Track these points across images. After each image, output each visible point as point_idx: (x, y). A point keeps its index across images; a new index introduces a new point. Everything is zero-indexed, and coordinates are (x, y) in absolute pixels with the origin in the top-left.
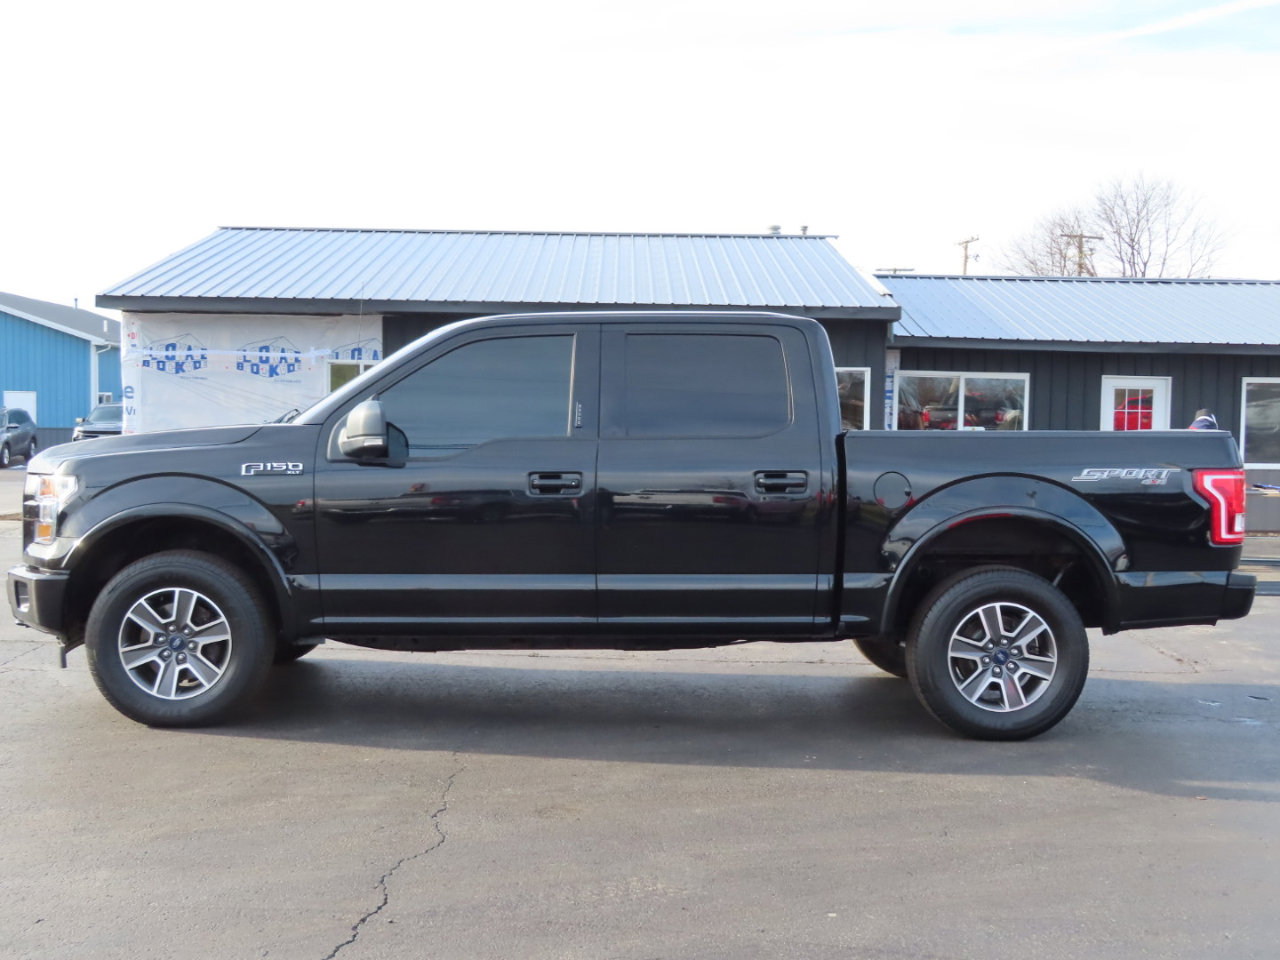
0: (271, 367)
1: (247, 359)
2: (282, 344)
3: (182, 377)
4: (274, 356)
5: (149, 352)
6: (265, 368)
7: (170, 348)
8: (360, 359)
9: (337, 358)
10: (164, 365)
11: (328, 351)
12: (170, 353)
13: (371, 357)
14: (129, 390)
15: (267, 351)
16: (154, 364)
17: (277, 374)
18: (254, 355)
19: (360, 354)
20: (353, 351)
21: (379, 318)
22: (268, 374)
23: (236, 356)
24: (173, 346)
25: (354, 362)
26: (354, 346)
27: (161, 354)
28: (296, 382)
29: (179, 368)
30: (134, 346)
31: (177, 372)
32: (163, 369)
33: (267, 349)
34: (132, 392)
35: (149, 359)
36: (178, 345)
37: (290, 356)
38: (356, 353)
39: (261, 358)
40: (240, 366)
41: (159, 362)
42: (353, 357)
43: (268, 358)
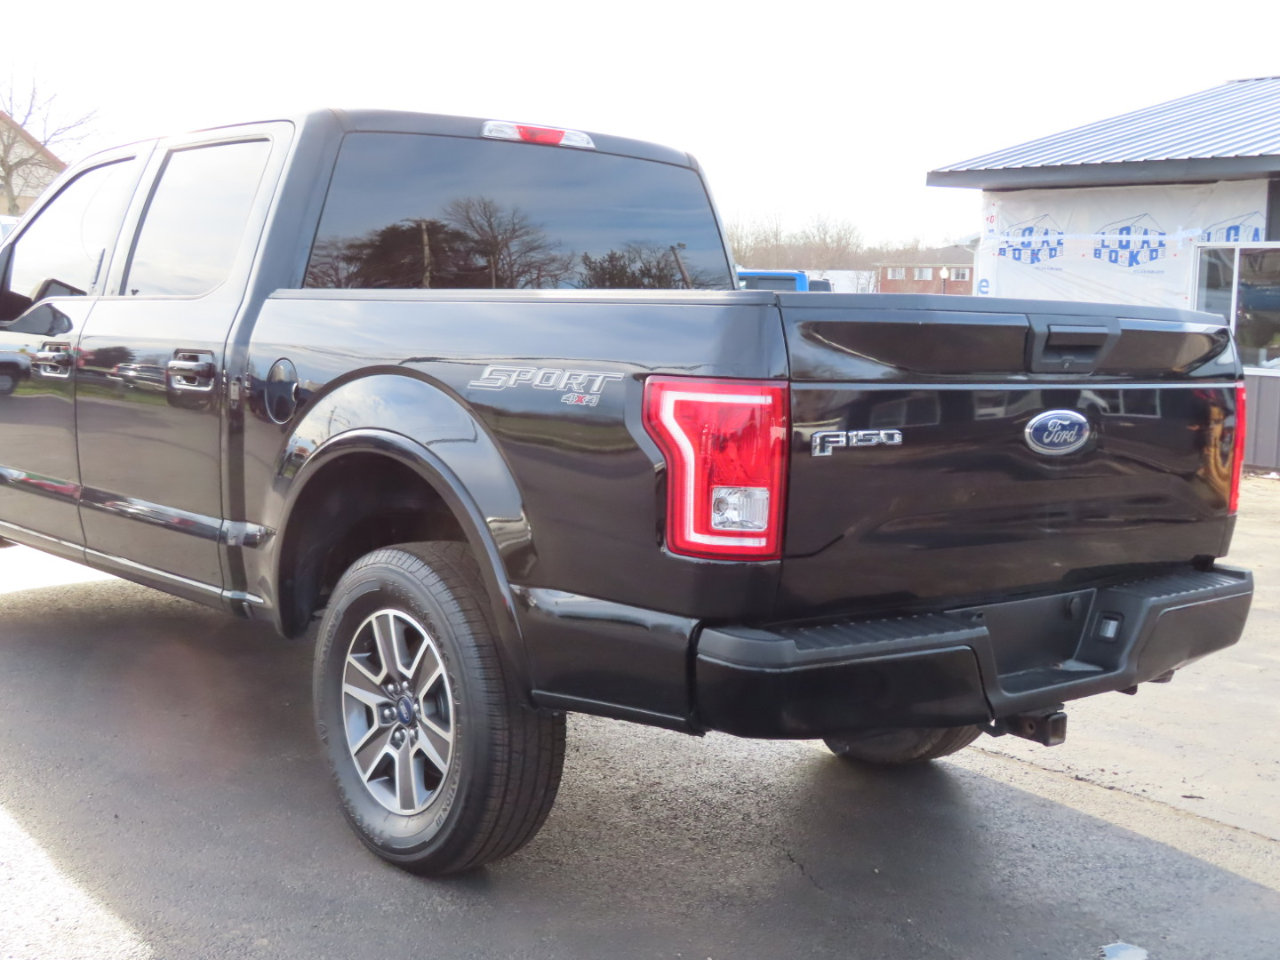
0: (1131, 253)
1: (1106, 244)
2: (1145, 223)
3: (1037, 268)
4: (1135, 239)
5: (1006, 239)
6: (1125, 254)
7: (1027, 233)
8: (1236, 240)
9: (1209, 240)
10: (1020, 254)
11: (1199, 232)
12: (1026, 239)
13: (1251, 238)
14: (981, 283)
15: (1128, 233)
16: (1009, 253)
18: (1113, 239)
19: (1237, 234)
20: (1229, 229)
21: (1264, 184)
22: (1127, 263)
23: (1092, 240)
24: (1031, 230)
25: (1230, 245)
26: (1230, 224)
27: (1017, 240)
28: (1158, 272)
29: (1035, 257)
30: (992, 231)
31: (1033, 262)
32: (1019, 259)
33: (1127, 230)
34: (987, 287)
35: (1005, 246)
36: (1035, 229)
37: (1154, 239)
38: (1232, 232)
39: (1121, 242)
40: (1097, 253)
41: (1015, 250)
42: (1228, 239)
43: (1128, 242)
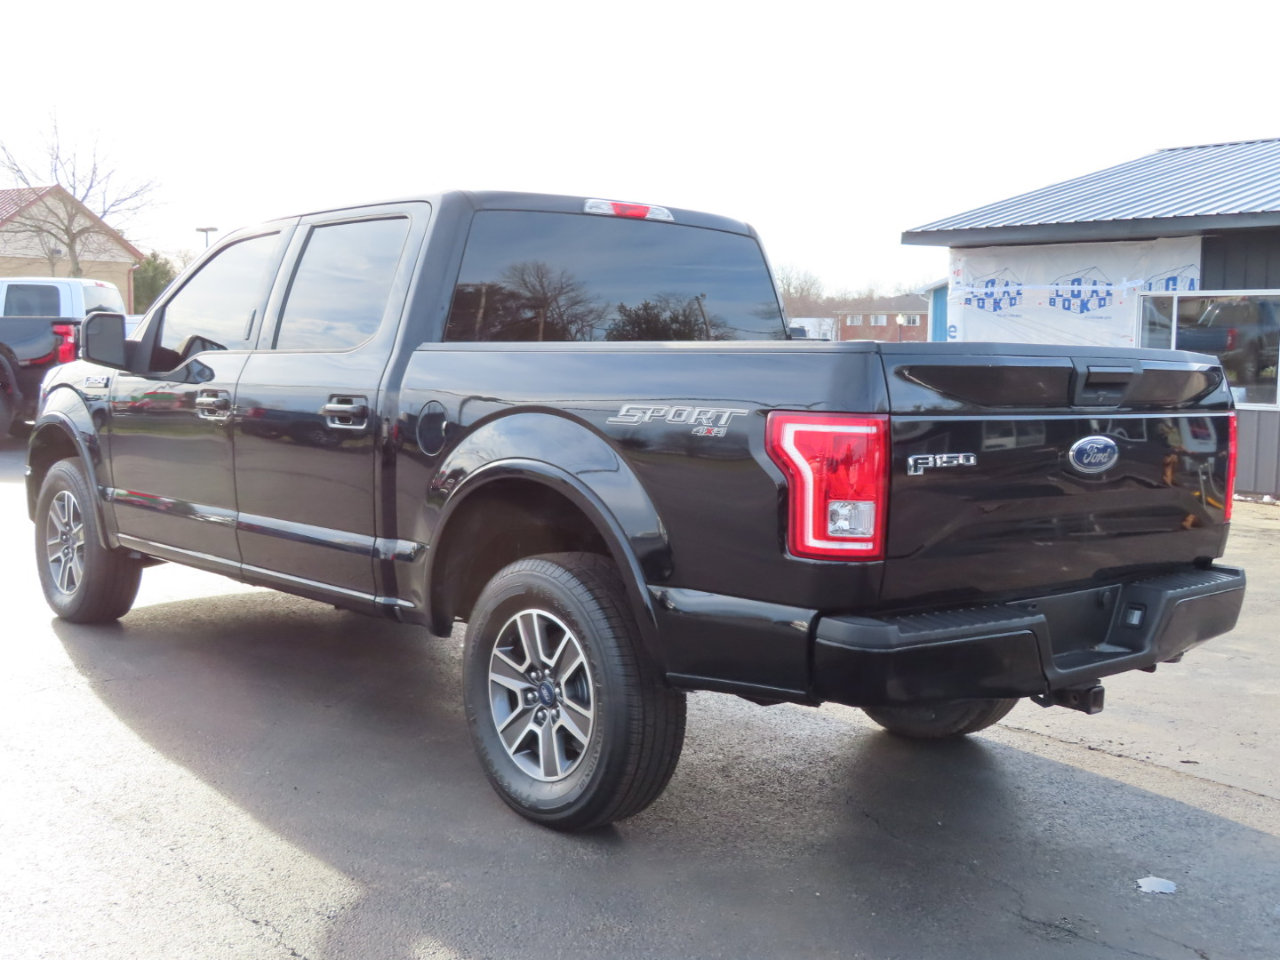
0: (1082, 301)
1: (1060, 293)
2: (1094, 275)
3: (998, 315)
4: (1086, 289)
5: (970, 289)
6: (1076, 302)
7: (990, 285)
8: (1174, 289)
9: (1150, 289)
10: (983, 303)
11: (1141, 282)
12: (989, 290)
13: (1187, 287)
14: (952, 329)
15: (1079, 284)
16: (975, 303)
17: (1088, 310)
18: (1066, 289)
19: (1175, 284)
20: (1168, 280)
21: (1197, 241)
22: (1079, 310)
23: (1048, 290)
24: (993, 282)
25: (1169, 293)
26: (1169, 275)
27: (981, 291)
28: (1106, 318)
29: (997, 305)
30: (958, 283)
31: (995, 310)
32: (983, 307)
33: (1078, 281)
34: (955, 332)
35: (970, 296)
36: (997, 282)
37: (1102, 289)
38: (1171, 283)
39: (1073, 291)
40: (1052, 302)
41: (979, 299)
42: (1167, 288)
43: (1079, 292)
